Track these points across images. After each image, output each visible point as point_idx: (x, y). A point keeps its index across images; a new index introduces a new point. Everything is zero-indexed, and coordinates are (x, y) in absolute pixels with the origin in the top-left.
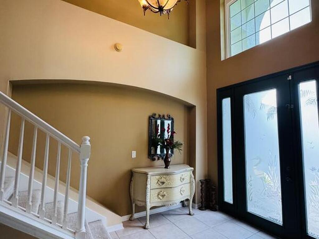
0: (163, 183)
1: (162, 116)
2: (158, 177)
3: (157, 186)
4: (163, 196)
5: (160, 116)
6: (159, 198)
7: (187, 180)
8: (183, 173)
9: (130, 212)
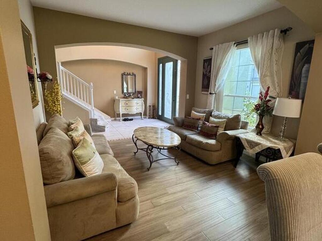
0: (127, 104)
1: (129, 74)
2: (125, 101)
3: (124, 105)
4: (127, 109)
5: (128, 73)
6: (126, 110)
7: (140, 104)
8: (138, 101)
9: (114, 117)
